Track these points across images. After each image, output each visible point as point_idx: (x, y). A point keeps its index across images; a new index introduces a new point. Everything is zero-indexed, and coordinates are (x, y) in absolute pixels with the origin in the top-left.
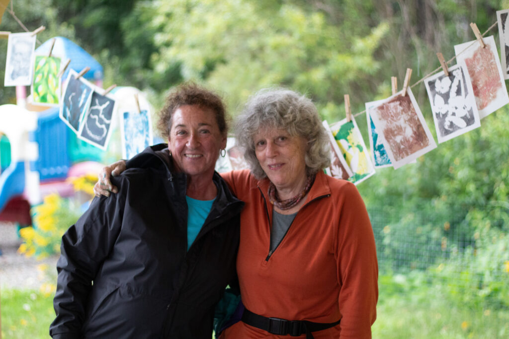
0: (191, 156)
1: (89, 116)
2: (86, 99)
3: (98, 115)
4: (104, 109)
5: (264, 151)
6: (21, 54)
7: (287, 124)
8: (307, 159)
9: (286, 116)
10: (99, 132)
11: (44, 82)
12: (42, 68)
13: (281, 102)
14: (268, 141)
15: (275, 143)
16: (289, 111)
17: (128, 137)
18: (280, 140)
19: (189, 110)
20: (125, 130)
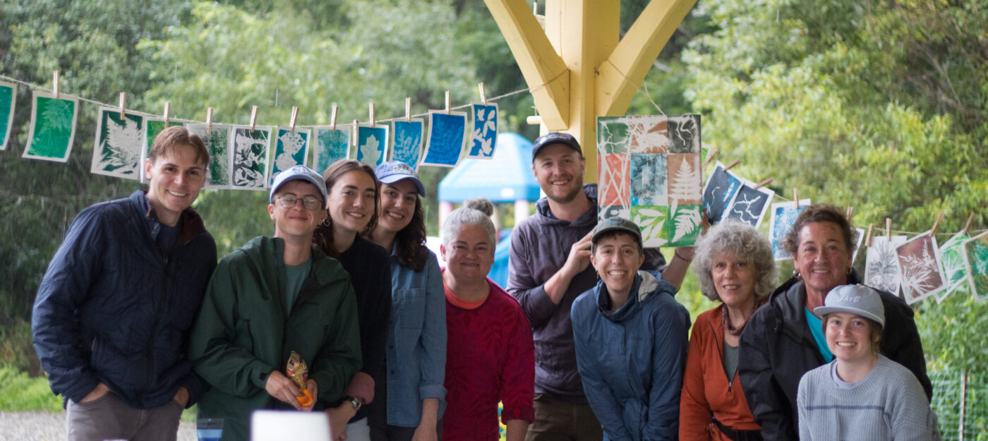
0: (819, 271)
1: (732, 211)
2: (733, 193)
3: (744, 211)
4: (752, 205)
5: (723, 273)
7: (748, 252)
8: (757, 287)
9: (747, 246)
13: (745, 233)
14: (729, 264)
15: (733, 267)
16: (751, 242)
18: (738, 265)
19: (817, 227)
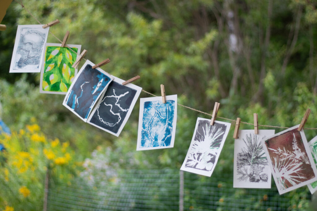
1: (102, 104)
2: (102, 87)
3: (114, 103)
6: (31, 44)
10: (113, 119)
11: (57, 71)
12: (55, 58)
17: (146, 126)
20: (144, 118)
